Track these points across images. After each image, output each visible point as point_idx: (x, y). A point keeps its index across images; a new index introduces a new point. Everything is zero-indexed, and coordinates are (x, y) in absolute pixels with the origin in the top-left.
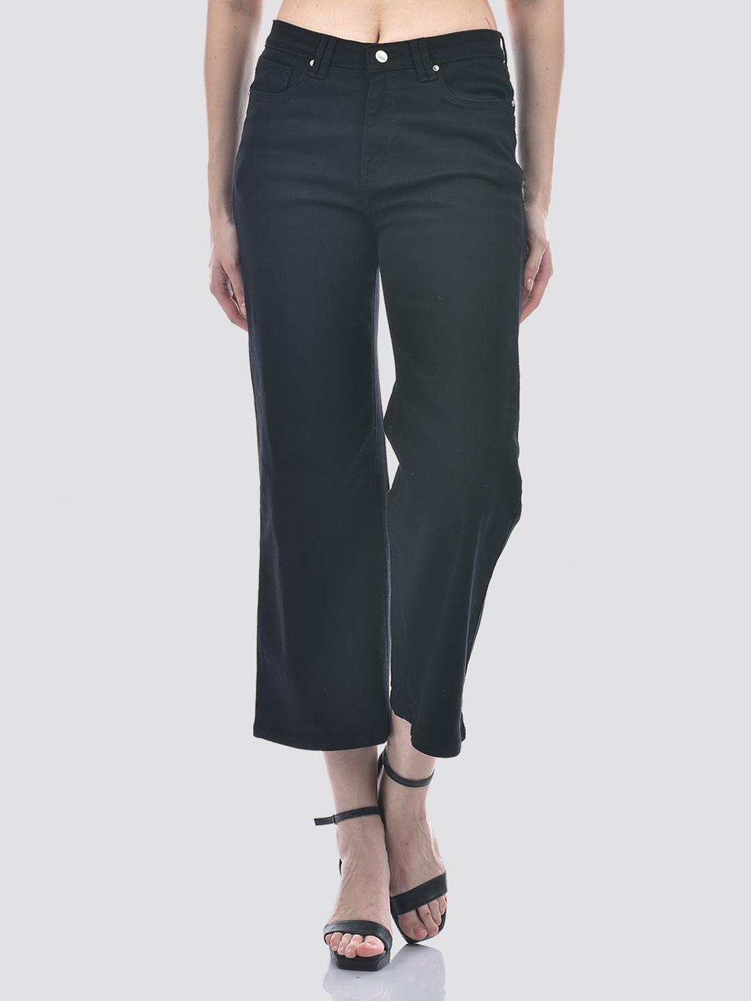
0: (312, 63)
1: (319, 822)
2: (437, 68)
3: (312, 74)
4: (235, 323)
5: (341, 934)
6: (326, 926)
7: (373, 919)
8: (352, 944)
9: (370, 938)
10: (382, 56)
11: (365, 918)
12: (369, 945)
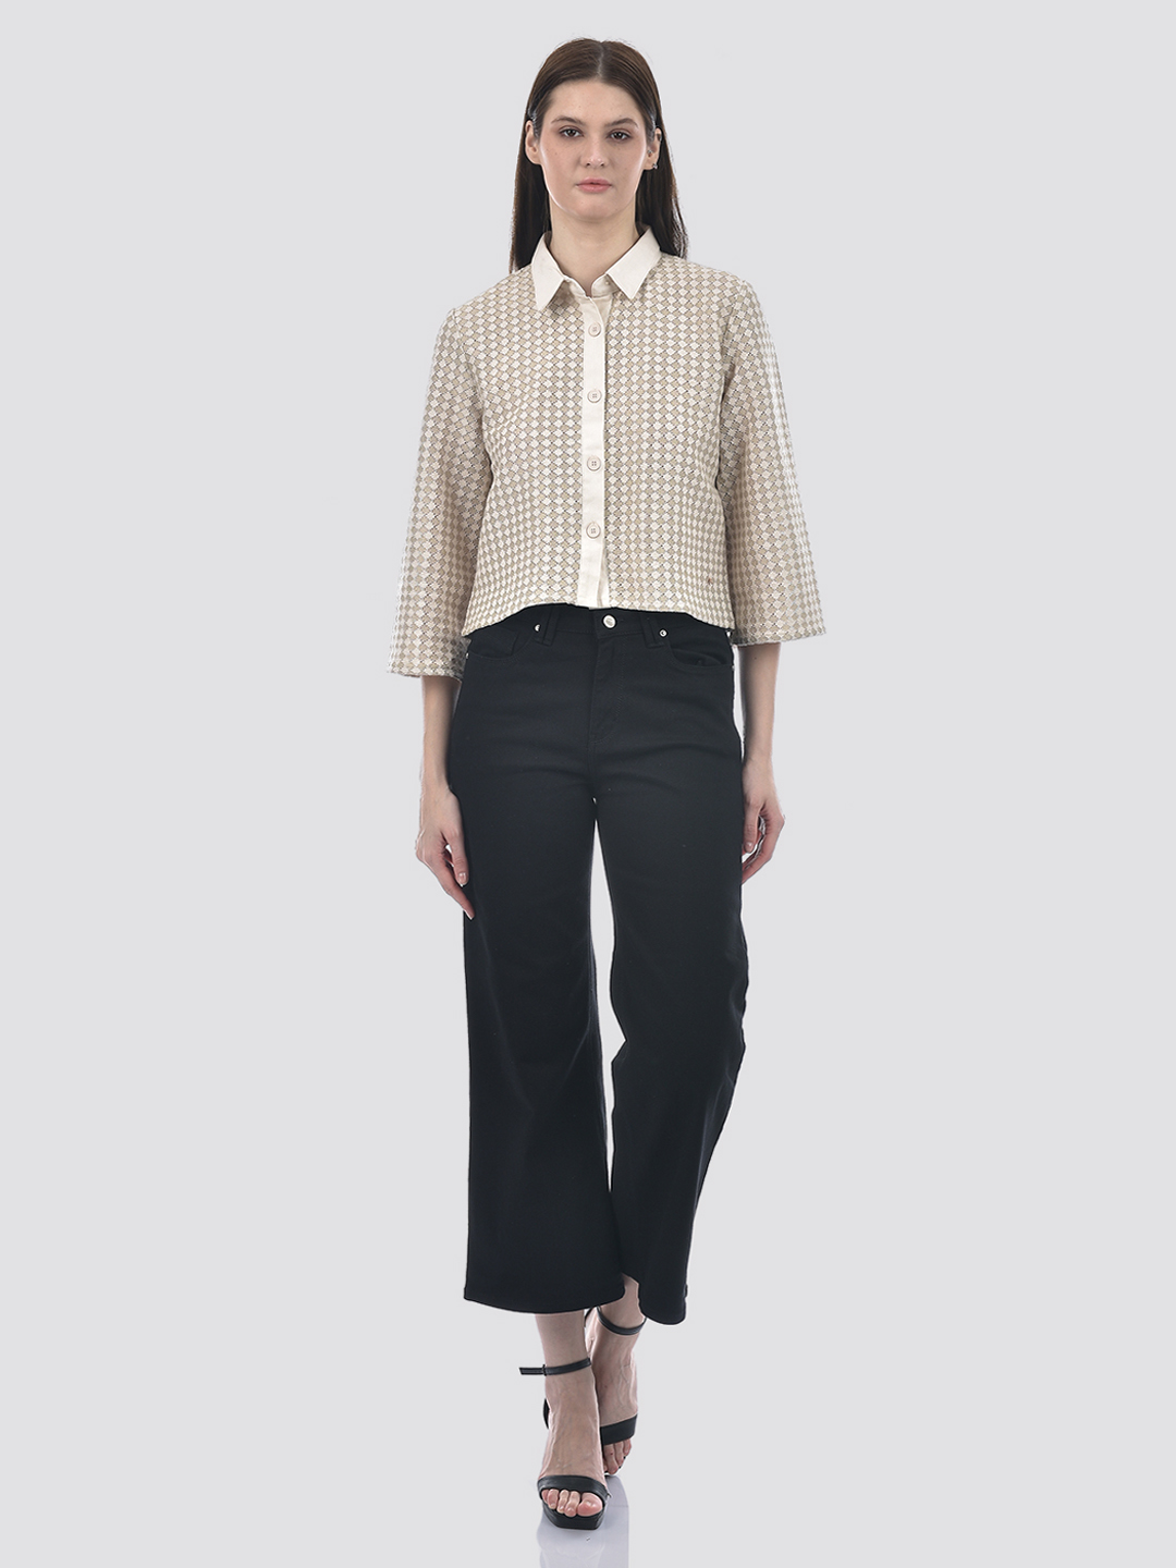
0: (537, 628)
1: (525, 1371)
2: (664, 633)
3: (538, 640)
4: (451, 895)
5: (557, 1491)
6: (539, 1481)
7: (588, 1474)
8: (569, 1502)
9: (588, 1496)
10: (610, 622)
11: (580, 1473)
12: (589, 1504)
